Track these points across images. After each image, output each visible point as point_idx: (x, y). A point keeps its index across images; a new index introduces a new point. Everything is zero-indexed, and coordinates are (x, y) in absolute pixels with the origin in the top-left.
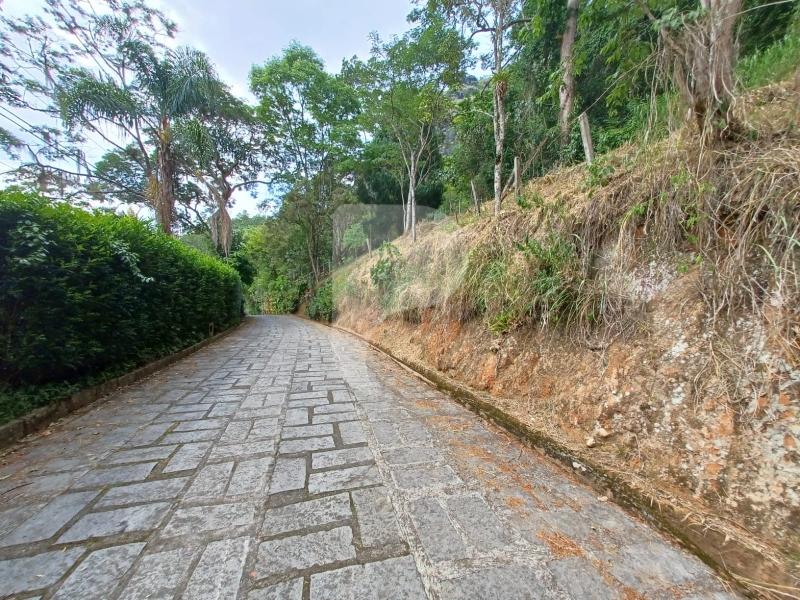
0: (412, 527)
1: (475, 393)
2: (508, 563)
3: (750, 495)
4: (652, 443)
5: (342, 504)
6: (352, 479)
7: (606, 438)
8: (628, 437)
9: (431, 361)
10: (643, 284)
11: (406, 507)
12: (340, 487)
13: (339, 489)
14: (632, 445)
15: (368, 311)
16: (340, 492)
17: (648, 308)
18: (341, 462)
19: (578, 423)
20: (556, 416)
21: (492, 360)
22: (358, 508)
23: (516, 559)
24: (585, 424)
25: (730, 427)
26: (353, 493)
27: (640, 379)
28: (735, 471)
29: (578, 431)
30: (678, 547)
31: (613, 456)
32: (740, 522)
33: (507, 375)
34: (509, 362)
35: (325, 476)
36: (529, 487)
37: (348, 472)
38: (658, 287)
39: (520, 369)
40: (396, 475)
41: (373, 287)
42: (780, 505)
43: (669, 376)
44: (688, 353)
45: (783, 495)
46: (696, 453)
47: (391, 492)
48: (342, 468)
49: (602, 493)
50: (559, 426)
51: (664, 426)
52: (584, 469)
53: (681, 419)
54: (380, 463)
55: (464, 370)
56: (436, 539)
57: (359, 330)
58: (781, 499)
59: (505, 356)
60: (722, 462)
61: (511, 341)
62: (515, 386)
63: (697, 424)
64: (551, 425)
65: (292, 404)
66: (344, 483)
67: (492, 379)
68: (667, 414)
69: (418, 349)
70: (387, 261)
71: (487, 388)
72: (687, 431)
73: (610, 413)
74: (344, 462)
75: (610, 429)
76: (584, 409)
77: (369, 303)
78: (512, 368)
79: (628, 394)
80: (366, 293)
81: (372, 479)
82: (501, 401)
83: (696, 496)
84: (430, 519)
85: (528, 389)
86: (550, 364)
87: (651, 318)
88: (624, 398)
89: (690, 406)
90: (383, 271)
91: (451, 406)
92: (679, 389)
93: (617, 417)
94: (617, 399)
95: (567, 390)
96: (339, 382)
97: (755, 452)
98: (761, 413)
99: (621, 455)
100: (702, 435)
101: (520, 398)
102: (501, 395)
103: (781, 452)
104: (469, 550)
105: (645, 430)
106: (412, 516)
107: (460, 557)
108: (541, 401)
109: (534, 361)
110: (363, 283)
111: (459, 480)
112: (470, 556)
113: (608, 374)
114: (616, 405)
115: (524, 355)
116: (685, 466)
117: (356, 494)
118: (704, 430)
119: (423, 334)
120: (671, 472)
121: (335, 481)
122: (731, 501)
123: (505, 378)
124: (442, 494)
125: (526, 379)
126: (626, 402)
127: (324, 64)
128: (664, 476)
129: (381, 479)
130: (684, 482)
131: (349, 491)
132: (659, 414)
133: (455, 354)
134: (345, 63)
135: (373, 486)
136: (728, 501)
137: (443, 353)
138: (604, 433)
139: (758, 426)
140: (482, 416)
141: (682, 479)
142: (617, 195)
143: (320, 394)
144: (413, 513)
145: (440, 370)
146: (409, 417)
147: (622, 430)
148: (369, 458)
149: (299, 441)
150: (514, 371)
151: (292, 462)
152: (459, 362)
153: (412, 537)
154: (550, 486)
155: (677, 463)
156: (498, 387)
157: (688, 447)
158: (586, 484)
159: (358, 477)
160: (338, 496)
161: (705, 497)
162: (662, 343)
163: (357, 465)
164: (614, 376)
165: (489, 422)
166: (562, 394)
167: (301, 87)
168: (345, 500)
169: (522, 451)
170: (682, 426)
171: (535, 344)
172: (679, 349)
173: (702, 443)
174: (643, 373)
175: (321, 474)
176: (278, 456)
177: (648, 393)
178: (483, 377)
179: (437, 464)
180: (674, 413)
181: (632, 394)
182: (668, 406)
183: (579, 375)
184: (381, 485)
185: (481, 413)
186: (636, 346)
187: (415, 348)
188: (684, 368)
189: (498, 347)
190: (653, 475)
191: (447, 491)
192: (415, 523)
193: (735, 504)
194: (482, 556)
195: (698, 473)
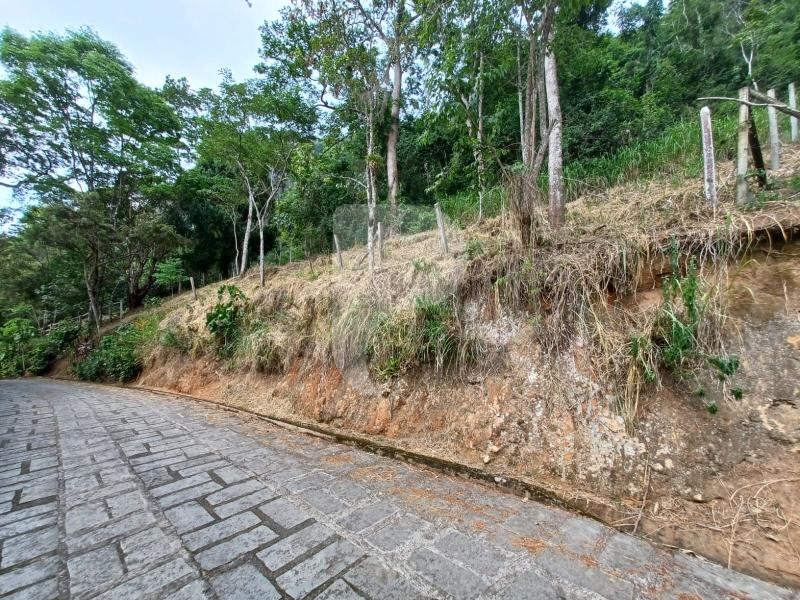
0: (427, 582)
1: (371, 439)
2: (515, 575)
3: (590, 468)
4: (528, 449)
5: (344, 594)
6: (331, 563)
7: (497, 453)
8: (512, 448)
9: (308, 413)
10: (499, 332)
11: (408, 567)
12: (326, 578)
13: (325, 580)
14: (516, 454)
15: (200, 363)
16: (330, 582)
17: (506, 349)
18: (302, 551)
19: (474, 446)
20: (452, 444)
21: (384, 404)
22: (364, 589)
23: (517, 569)
24: (479, 446)
25: (572, 426)
26: (346, 576)
27: (513, 402)
28: (579, 454)
29: (474, 453)
30: (580, 517)
31: (505, 466)
32: (589, 489)
33: (401, 416)
34: (401, 403)
35: (297, 573)
36: (478, 509)
37: (320, 557)
38: (510, 334)
39: (412, 409)
40: (371, 540)
41: (208, 335)
42: (605, 469)
43: (531, 397)
44: (539, 379)
45: (605, 462)
46: (557, 448)
47: (381, 559)
48: (309, 555)
49: (522, 495)
50: (457, 452)
51: (534, 435)
52: (504, 481)
53: (544, 426)
54: (344, 534)
55: (352, 417)
56: (455, 583)
57: (186, 389)
58: (605, 466)
59: (397, 398)
60: (572, 451)
61: (402, 383)
62: (410, 424)
63: (553, 428)
64: (451, 453)
65: (164, 503)
66: (327, 571)
67: (387, 421)
68: (535, 425)
69: (287, 404)
70: (229, 305)
71: (382, 432)
72: (549, 434)
73: (498, 432)
74: (306, 549)
75: (500, 444)
76: (477, 433)
77: (200, 354)
78: (404, 408)
79: (507, 414)
80: (196, 342)
81: (351, 555)
82: (400, 441)
83: (563, 479)
84: (436, 567)
85: (421, 426)
86: (437, 400)
87: (509, 357)
88: (506, 418)
89: (547, 416)
90: (224, 316)
91: (364, 456)
92: (539, 405)
93: (503, 434)
94: (502, 420)
95: (457, 420)
96: (211, 458)
97: (586, 439)
98: (584, 412)
99: (511, 464)
100: (558, 435)
101: (416, 434)
102: (398, 435)
103: (599, 436)
104: (484, 578)
105: (523, 440)
106: (420, 573)
107: (484, 589)
108: (436, 435)
109: (424, 399)
110: (190, 330)
111: (429, 524)
112: (489, 584)
113: (491, 402)
114: (502, 425)
115: (414, 395)
116: (553, 460)
117: (351, 577)
118: (559, 431)
119: (291, 385)
120: (546, 467)
121: (314, 572)
122: (582, 476)
123: (399, 418)
124: (426, 542)
125: (419, 416)
126: (508, 420)
127: (134, 70)
128: (542, 471)
129: (362, 551)
130: (554, 471)
131: (339, 576)
132: (530, 425)
133: (340, 403)
134: (169, 81)
135: (359, 561)
136: (580, 476)
137: (324, 403)
138: (496, 449)
139: (584, 422)
140: (398, 459)
141: (553, 470)
142: (473, 267)
143: (199, 479)
144: (418, 570)
145: (322, 421)
146: (332, 477)
147: (507, 444)
148: (330, 534)
149: (222, 545)
150: (408, 410)
151: (235, 575)
152: (345, 410)
153: (436, 592)
154: (490, 503)
155: (548, 458)
156: (394, 428)
157: (551, 445)
158: (509, 493)
159: (336, 558)
160: (333, 587)
161: (568, 478)
162: (521, 374)
163: (322, 546)
164: (495, 402)
165: (408, 463)
166: (454, 425)
167: (95, 82)
168: (343, 588)
169: (451, 481)
170: (545, 431)
171: (423, 384)
172: (532, 377)
173: (559, 440)
174: (514, 397)
175: (289, 574)
176: (207, 575)
177: (520, 411)
178: (377, 421)
179: (398, 515)
180: (539, 423)
181: (511, 414)
182: (534, 419)
183: (465, 405)
184: (366, 556)
185: (397, 456)
186: (505, 378)
187: (282, 401)
188: (538, 389)
189: (389, 390)
190: (535, 472)
191: (428, 537)
192: (427, 578)
193: (584, 477)
194: (496, 579)
195: (561, 463)
